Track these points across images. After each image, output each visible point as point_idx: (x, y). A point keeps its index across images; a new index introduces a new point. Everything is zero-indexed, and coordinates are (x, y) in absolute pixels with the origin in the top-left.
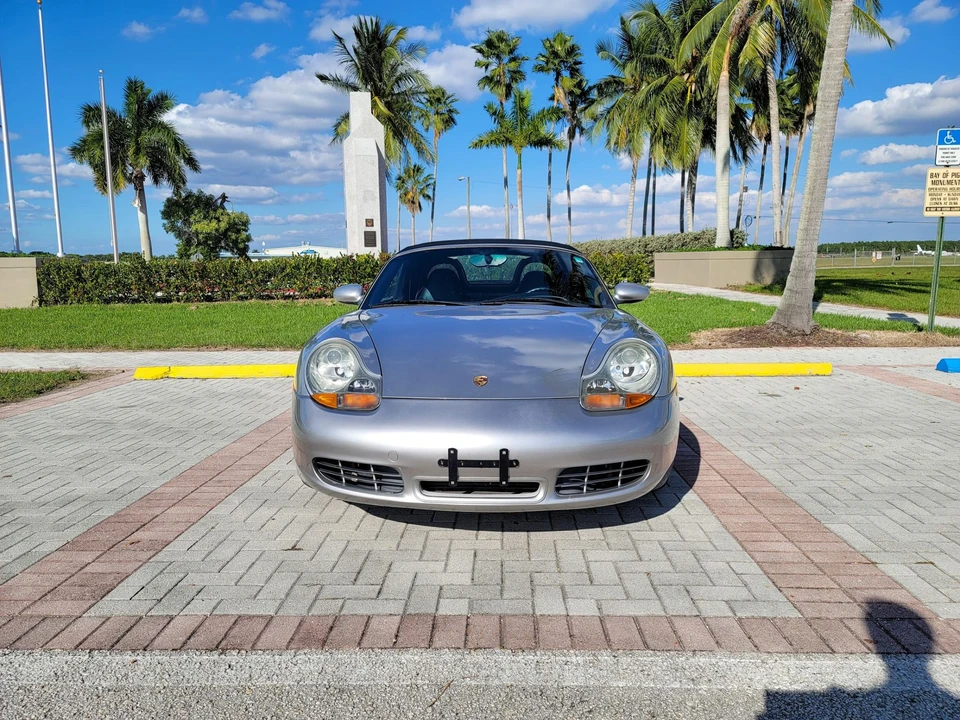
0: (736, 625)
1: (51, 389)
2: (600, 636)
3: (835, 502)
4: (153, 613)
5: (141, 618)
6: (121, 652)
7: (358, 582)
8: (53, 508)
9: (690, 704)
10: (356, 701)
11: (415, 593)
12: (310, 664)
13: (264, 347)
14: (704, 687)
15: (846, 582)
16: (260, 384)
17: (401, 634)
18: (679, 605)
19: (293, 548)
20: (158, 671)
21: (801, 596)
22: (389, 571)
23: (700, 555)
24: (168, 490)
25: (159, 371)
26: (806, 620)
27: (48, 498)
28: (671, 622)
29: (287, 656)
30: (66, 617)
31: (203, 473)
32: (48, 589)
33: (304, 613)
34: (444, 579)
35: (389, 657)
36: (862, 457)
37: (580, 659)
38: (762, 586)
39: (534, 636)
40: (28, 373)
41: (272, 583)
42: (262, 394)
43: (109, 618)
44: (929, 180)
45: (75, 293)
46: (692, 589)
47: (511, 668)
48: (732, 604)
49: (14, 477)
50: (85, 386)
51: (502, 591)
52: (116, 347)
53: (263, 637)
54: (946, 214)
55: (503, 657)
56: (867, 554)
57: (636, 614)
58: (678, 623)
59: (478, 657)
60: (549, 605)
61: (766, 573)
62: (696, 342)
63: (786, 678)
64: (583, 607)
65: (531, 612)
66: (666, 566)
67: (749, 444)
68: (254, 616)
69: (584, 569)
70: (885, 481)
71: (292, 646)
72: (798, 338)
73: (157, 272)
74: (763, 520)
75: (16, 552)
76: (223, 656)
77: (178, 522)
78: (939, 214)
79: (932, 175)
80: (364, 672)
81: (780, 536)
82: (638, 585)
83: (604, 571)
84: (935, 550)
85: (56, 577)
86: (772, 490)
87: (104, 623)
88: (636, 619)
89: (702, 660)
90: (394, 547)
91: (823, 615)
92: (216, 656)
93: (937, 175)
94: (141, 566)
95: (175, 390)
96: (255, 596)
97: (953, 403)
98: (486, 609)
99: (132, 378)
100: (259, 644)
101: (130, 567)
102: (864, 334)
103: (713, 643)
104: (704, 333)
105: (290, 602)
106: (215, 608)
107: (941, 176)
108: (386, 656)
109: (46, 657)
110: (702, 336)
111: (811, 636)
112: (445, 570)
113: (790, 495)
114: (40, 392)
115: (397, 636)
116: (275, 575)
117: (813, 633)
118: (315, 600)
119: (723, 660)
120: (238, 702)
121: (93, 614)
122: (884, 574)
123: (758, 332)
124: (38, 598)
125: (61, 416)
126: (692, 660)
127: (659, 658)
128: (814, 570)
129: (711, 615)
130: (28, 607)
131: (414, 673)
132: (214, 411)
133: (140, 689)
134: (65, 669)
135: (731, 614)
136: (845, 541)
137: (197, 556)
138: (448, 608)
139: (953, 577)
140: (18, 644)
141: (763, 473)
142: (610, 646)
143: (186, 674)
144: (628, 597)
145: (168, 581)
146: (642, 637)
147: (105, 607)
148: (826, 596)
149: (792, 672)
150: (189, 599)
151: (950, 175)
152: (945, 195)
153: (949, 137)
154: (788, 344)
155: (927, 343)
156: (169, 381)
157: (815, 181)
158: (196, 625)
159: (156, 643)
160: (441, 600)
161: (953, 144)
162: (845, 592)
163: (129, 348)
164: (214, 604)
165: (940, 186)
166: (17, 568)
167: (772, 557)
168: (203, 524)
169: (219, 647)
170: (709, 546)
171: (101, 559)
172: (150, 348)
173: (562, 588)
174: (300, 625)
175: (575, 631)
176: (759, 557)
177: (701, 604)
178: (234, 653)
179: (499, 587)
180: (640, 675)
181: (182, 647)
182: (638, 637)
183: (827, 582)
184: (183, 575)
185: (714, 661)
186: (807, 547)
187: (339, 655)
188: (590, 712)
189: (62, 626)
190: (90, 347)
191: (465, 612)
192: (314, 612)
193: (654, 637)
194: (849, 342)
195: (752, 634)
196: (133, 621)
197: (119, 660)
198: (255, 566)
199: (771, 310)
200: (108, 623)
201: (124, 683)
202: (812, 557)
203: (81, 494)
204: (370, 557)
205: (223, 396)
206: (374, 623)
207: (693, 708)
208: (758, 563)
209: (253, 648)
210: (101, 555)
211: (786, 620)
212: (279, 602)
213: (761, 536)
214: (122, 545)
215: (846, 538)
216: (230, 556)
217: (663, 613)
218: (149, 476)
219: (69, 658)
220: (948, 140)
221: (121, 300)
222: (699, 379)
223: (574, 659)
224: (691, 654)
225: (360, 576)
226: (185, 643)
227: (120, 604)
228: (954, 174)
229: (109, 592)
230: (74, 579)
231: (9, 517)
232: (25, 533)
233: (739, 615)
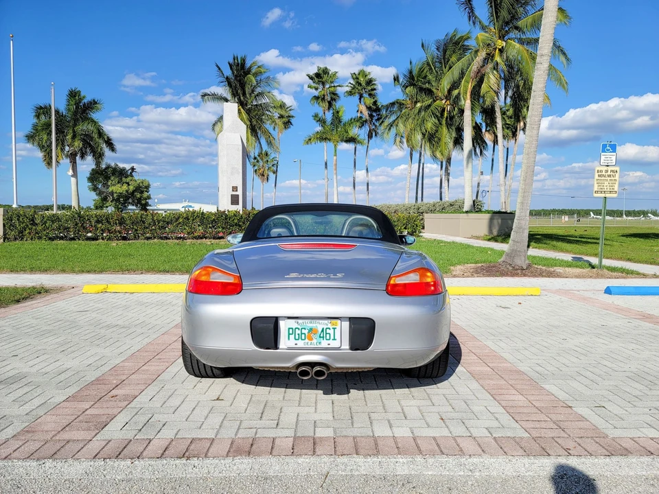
0: (493, 441)
1: (25, 299)
2: (415, 447)
3: (546, 372)
4: (137, 437)
5: (131, 441)
6: (124, 459)
7: (264, 418)
8: (53, 375)
9: (470, 483)
10: (276, 483)
11: (300, 424)
12: (243, 465)
13: (168, 272)
14: (478, 474)
15: (554, 417)
16: (171, 297)
17: (295, 447)
18: (459, 430)
19: (218, 399)
20: (150, 470)
21: (529, 425)
22: (281, 412)
23: (469, 402)
24: (126, 364)
25: (101, 287)
26: (533, 438)
27: (47, 370)
28: (455, 440)
29: (229, 460)
30: (82, 440)
31: (147, 354)
32: (65, 425)
33: (233, 436)
34: (316, 417)
35: (291, 460)
36: (561, 346)
37: (405, 460)
38: (506, 419)
39: (375, 448)
40: (7, 288)
41: (208, 420)
42: (173, 303)
43: (110, 441)
44: (597, 174)
45: (30, 233)
46: (466, 422)
47: (364, 465)
48: (490, 429)
49: (20, 356)
50: (49, 297)
51: (352, 423)
52: (63, 271)
53: (211, 450)
54: (607, 195)
55: (360, 460)
56: (566, 402)
57: (435, 435)
58: (459, 440)
59: (345, 459)
60: (381, 431)
61: (508, 412)
62: (454, 273)
63: (523, 469)
64: (402, 432)
65: (372, 435)
66: (450, 409)
67: (493, 337)
68: (202, 439)
69: (400, 411)
70: (575, 360)
71: (230, 454)
72: (519, 271)
73: (88, 219)
74: (505, 382)
75: (37, 402)
76: (188, 461)
77: (139, 384)
78: (603, 195)
79: (598, 171)
80: (277, 469)
81: (514, 392)
82: (434, 419)
83: (412, 411)
84: (605, 399)
85: (68, 417)
86: (509, 365)
87: (108, 443)
88: (434, 438)
89: (475, 460)
90: (282, 398)
91: (543, 435)
92: (185, 461)
93: (601, 171)
94: (121, 411)
95: (113, 300)
96: (200, 427)
97: (615, 314)
98: (344, 433)
99: (81, 292)
100: (209, 454)
101: (115, 411)
102: (559, 270)
103: (481, 451)
104: (459, 267)
105: (222, 430)
106: (176, 434)
107: (604, 172)
108: (288, 459)
109: (76, 463)
110: (458, 269)
111: (536, 447)
112: (316, 412)
113: (519, 368)
114: (18, 301)
115: (293, 449)
116: (210, 415)
117: (538, 445)
118: (238, 429)
119: (487, 460)
120: (205, 485)
121: (99, 439)
122: (576, 413)
123: (493, 267)
124: (60, 430)
125: (39, 317)
126: (469, 460)
127: (451, 459)
128: (535, 410)
129: (478, 436)
130: (56, 435)
131: (308, 469)
132: (144, 314)
133: (142, 479)
134: (91, 469)
135: (490, 435)
136: (553, 395)
137: (157, 403)
138: (321, 433)
139: (616, 415)
140: (56, 456)
141: (504, 355)
142: (421, 453)
143: (168, 471)
144: (429, 426)
145: (143, 419)
146: (439, 448)
147: (106, 433)
148: (543, 425)
149: (527, 466)
150: (158, 429)
151: (609, 171)
152: (606, 183)
153: (608, 148)
154: (513, 275)
155: (598, 276)
156: (107, 294)
157: (527, 173)
158: (167, 444)
159: (144, 454)
160: (316, 429)
161: (611, 152)
162: (554, 423)
163: (73, 271)
164: (175, 431)
165: (603, 178)
166: (41, 412)
167: (511, 404)
168: (156, 385)
169: (185, 455)
170: (473, 397)
171: (95, 406)
172: (89, 272)
173: (389, 421)
174: (232, 443)
175: (400, 445)
176: (504, 403)
177: (471, 429)
178: (195, 459)
179: (350, 421)
180: (441, 468)
181: (161, 456)
182: (437, 448)
183: (543, 417)
184: (151, 415)
185: (482, 460)
186: (531, 398)
187: (262, 460)
188: (414, 488)
189: (81, 445)
190: (45, 271)
191: (332, 434)
192: (239, 436)
193: (446, 448)
194: (550, 275)
195: (503, 446)
196: (126, 442)
197: (124, 464)
198: (196, 410)
199: (501, 253)
200: (110, 443)
201: (131, 476)
202: (534, 403)
203: (69, 367)
204: (268, 405)
205: (147, 304)
206: (277, 442)
207: (472, 485)
208: (503, 407)
209: (206, 456)
210: (94, 404)
211: (521, 438)
212: (216, 430)
213: (503, 391)
214: (106, 398)
215: (553, 393)
216: (178, 404)
217: (450, 435)
218: (112, 355)
219: (92, 463)
220: (608, 150)
221: (62, 238)
222: (458, 297)
223: (401, 460)
224: (468, 457)
225: (264, 415)
226: (163, 454)
227: (114, 431)
228: (611, 171)
229: (105, 426)
230: (81, 418)
231: (25, 381)
232: (39, 391)
233: (494, 435)
